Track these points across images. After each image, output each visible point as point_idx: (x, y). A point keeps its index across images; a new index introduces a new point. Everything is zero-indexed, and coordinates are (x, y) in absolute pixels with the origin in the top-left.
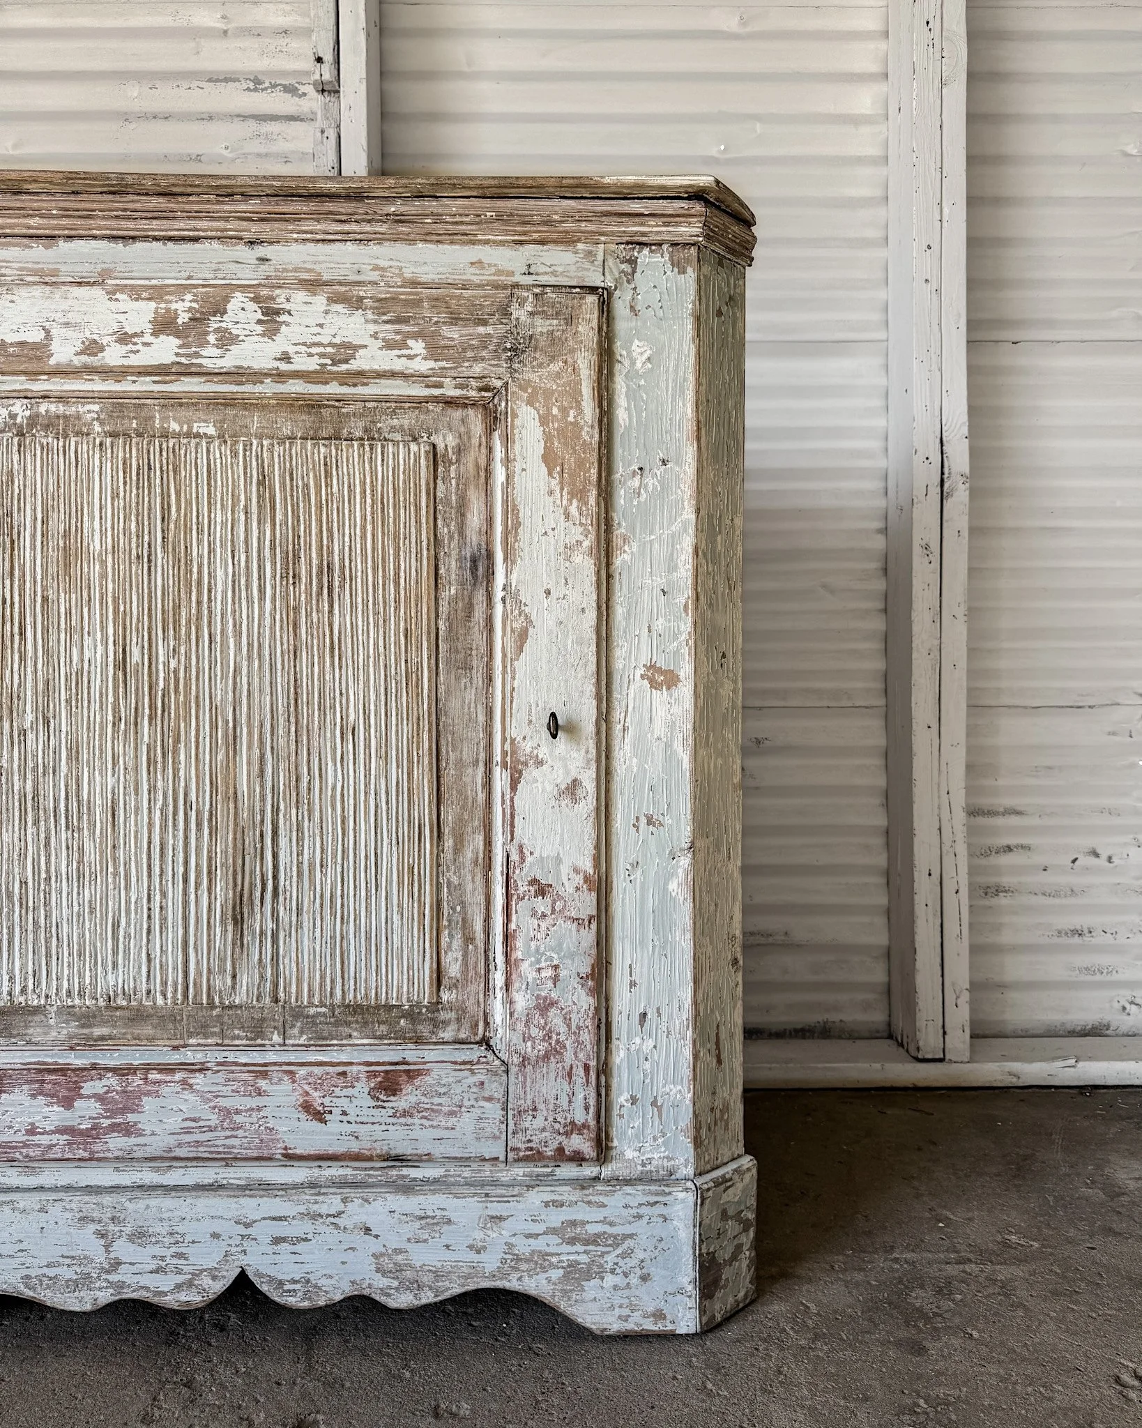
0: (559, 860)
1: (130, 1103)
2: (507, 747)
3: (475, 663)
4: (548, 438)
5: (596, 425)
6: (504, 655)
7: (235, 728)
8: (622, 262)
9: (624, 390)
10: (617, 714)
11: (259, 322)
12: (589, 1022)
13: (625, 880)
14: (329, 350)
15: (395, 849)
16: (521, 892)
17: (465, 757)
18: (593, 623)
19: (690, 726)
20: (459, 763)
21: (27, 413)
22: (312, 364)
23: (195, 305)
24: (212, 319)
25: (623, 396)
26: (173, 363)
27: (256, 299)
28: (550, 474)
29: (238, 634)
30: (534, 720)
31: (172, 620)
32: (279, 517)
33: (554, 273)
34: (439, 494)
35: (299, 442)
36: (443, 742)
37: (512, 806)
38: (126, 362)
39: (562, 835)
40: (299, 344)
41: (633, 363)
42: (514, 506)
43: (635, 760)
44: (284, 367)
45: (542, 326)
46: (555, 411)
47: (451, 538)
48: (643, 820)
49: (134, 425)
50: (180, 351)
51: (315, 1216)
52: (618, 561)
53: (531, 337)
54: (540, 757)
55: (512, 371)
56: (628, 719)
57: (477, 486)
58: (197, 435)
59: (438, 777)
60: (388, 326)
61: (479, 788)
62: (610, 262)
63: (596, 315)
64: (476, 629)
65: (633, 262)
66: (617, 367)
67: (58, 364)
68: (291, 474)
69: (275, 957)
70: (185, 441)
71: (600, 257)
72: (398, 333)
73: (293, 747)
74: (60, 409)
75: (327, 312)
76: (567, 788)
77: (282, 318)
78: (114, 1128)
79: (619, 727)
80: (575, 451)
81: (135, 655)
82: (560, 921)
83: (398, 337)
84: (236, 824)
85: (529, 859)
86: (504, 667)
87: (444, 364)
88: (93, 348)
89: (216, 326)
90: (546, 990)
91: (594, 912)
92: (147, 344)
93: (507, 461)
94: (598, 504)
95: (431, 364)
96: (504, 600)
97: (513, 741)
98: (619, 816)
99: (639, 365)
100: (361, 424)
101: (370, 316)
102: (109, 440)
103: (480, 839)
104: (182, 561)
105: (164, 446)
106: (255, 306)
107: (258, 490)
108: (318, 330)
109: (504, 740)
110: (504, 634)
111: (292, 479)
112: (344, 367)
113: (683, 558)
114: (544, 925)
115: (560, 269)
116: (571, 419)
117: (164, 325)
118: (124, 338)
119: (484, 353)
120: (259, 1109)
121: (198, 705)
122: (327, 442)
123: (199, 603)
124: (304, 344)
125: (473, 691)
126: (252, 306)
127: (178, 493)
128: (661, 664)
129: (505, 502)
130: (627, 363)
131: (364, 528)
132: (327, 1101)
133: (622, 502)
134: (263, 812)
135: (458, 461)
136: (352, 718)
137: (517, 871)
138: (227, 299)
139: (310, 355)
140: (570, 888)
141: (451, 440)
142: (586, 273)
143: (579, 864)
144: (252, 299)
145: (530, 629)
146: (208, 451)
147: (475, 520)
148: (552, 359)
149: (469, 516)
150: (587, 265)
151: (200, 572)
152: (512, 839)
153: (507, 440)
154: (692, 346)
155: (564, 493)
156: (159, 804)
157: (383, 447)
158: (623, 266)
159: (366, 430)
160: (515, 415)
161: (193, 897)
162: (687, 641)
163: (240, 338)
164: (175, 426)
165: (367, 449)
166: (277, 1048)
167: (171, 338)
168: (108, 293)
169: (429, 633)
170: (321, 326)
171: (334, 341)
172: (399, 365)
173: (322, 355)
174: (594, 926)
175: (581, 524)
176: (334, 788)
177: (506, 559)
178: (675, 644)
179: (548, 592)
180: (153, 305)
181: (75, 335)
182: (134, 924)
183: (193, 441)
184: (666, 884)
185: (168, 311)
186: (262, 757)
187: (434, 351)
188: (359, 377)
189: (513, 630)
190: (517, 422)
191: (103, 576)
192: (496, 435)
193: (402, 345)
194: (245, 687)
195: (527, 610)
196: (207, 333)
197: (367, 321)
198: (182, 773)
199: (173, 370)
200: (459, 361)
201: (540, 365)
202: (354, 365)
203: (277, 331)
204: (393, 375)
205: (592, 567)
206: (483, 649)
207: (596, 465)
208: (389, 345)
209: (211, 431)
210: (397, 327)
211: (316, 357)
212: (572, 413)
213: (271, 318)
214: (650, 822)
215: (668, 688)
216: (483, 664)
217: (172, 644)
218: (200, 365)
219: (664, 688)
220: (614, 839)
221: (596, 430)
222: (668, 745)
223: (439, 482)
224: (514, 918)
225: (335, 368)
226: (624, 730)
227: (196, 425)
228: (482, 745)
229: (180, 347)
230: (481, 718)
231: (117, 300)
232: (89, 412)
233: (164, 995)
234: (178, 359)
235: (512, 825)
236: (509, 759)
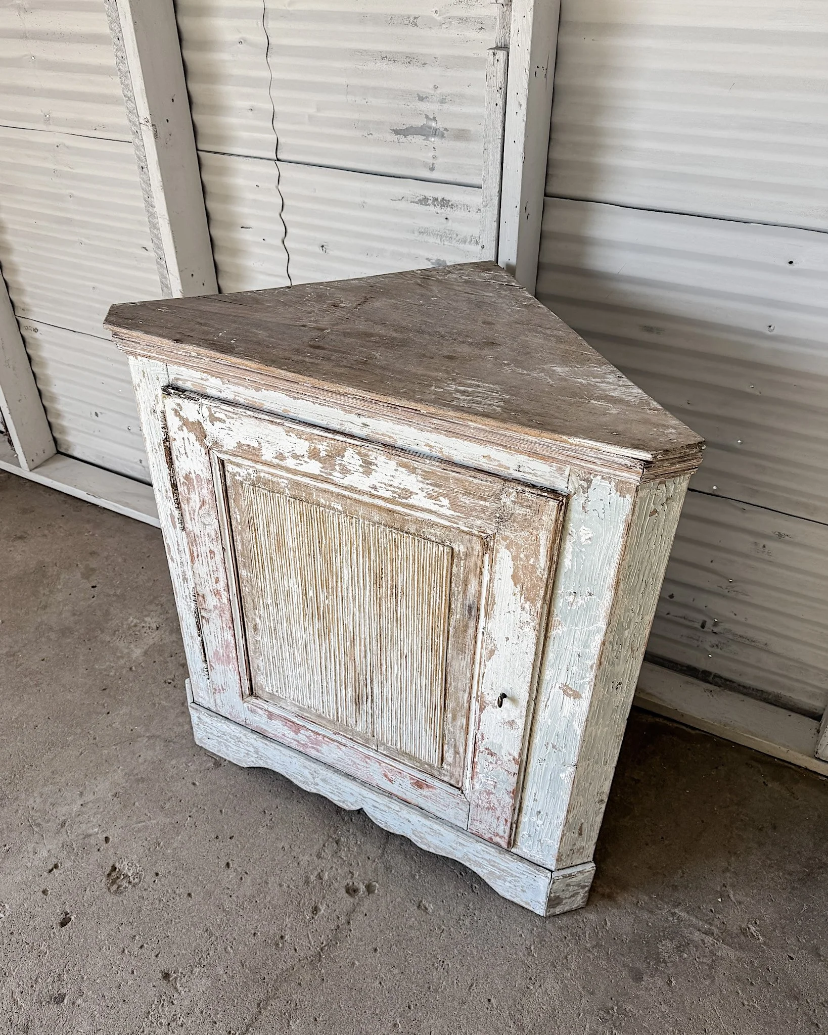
0: (501, 746)
1: (317, 743)
2: (479, 693)
4: (516, 568)
5: (547, 570)
7: (354, 635)
8: (581, 480)
9: (571, 550)
10: (542, 699)
11: (361, 466)
12: (509, 807)
13: (537, 763)
14: (397, 490)
15: (424, 708)
16: (481, 750)
17: (459, 686)
18: (532, 660)
19: (584, 719)
20: (456, 687)
21: (255, 475)
22: (388, 495)
23: (328, 448)
24: (338, 458)
25: (570, 553)
26: (319, 475)
27: (359, 454)
28: (515, 585)
29: (354, 600)
30: (494, 689)
31: (326, 584)
32: (372, 558)
33: (535, 475)
34: (453, 571)
35: (382, 527)
36: (449, 677)
37: (480, 717)
38: (297, 468)
39: (504, 739)
40: (382, 483)
41: (579, 537)
42: (493, 594)
43: (550, 721)
44: (373, 492)
45: (519, 510)
46: (522, 556)
47: (459, 593)
48: (550, 746)
49: (304, 495)
50: (323, 470)
51: (389, 808)
52: (553, 633)
53: (512, 514)
55: (499, 529)
57: (475, 575)
58: (333, 508)
59: (445, 690)
60: (430, 487)
61: (465, 702)
62: (573, 477)
63: (555, 512)
65: (589, 481)
66: (568, 537)
67: (266, 460)
68: (378, 541)
69: (373, 723)
70: (328, 511)
71: (567, 473)
72: (435, 491)
73: (379, 652)
74: (270, 478)
75: (396, 470)
76: (509, 722)
77: (373, 467)
78: (313, 748)
79: (543, 703)
80: (531, 579)
81: (311, 593)
82: (500, 769)
83: (434, 494)
84: (355, 671)
85: (486, 740)
86: (481, 661)
87: (459, 514)
88: (280, 456)
89: (340, 462)
90: (490, 788)
92: (307, 462)
93: (491, 571)
94: (542, 608)
95: (452, 513)
96: (483, 633)
97: (482, 693)
98: (538, 738)
99: (583, 540)
100: (414, 527)
101: (420, 479)
102: (292, 500)
103: (464, 721)
104: (328, 562)
105: (318, 510)
106: (359, 458)
107: (362, 543)
108: (392, 478)
109: (478, 690)
111: (378, 543)
112: (405, 501)
113: (594, 644)
114: (491, 766)
115: (539, 473)
116: (531, 562)
117: (314, 454)
118: (295, 456)
119: (483, 515)
120: (367, 767)
121: (338, 622)
122: (396, 532)
123: (337, 582)
124: (384, 484)
125: (465, 662)
126: (357, 457)
127: (325, 533)
128: (573, 687)
129: (488, 591)
130: (575, 536)
131: (413, 575)
132: (393, 778)
133: (561, 605)
134: (366, 671)
135: (465, 559)
136: (405, 651)
137: (480, 742)
138: (344, 450)
139: (387, 490)
140: (506, 759)
141: (462, 549)
142: (556, 480)
143: (512, 752)
144: (357, 453)
146: (338, 519)
147: (472, 589)
148: (524, 529)
149: (469, 587)
150: (558, 476)
151: (336, 569)
152: (478, 729)
153: (492, 561)
154: (621, 540)
155: (523, 596)
156: (324, 651)
157: (425, 542)
158: (582, 482)
159: (417, 530)
160: (498, 552)
161: (339, 689)
162: (589, 682)
163: (352, 472)
164: (322, 501)
165: (416, 541)
166: (374, 751)
167: (317, 462)
168: (286, 431)
169: (444, 632)
170: (393, 477)
171: (400, 486)
172: (435, 508)
173: (393, 492)
174: (516, 776)
175: (530, 614)
176: (397, 674)
177: (486, 616)
178: (582, 681)
179: (507, 639)
180: (307, 443)
181: (272, 448)
182: (317, 688)
183: (331, 512)
185: (315, 448)
186: (365, 651)
187: (454, 505)
188: (412, 507)
189: (486, 648)
190: (498, 555)
191: (295, 557)
192: (487, 556)
193: (436, 498)
194: (358, 622)
195: (495, 642)
196: (336, 465)
197: (418, 481)
198: (332, 644)
199: (319, 478)
200: (468, 515)
201: (516, 531)
202: (410, 501)
203: (371, 473)
204: (431, 512)
205: (534, 636)
207: (543, 589)
208: (429, 496)
209: (340, 508)
210: (435, 488)
211: (391, 492)
212: (532, 560)
213: (368, 466)
214: (554, 747)
215: (574, 699)
216: (471, 654)
217: (326, 594)
218: (332, 480)
219: (572, 697)
220: (533, 746)
221: (546, 573)
222: (570, 722)
223: (454, 566)
224: (477, 757)
225: (400, 500)
226: (546, 706)
227: (332, 503)
228: (467, 685)
229: (322, 468)
230: (469, 675)
231: (290, 436)
232: (283, 482)
233: (330, 716)
234: (322, 474)
235: (479, 725)
236: (479, 698)
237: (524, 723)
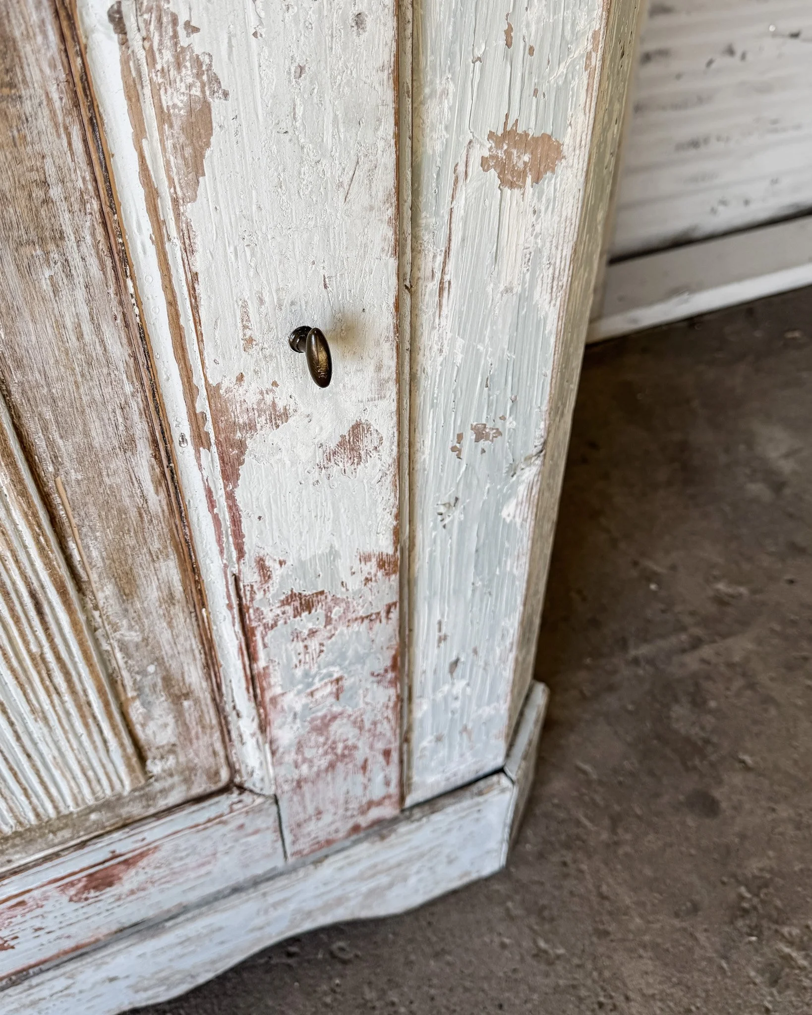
0: (333, 554)
2: (202, 404)
3: (65, 221)
6: (152, 195)
10: (431, 261)
12: (390, 713)
13: (435, 528)
16: (269, 618)
17: (98, 440)
18: (385, 54)
19: (568, 251)
30: (257, 335)
36: (32, 426)
37: (233, 507)
39: (336, 520)
43: (460, 342)
48: (470, 436)
54: (280, 406)
56: (450, 267)
59: (46, 499)
61: (149, 487)
64: (43, 122)
76: (341, 445)
79: (432, 286)
82: (342, 628)
85: (277, 572)
86: (158, 224)
90: (325, 706)
91: (395, 598)
97: (213, 392)
98: (428, 443)
109: (190, 392)
110: (140, 132)
114: (314, 644)
125: (80, 294)
128: (530, 126)
137: (259, 596)
140: (355, 584)
143: (369, 546)
145: (216, 104)
152: (241, 553)
162: (589, 57)
174: (395, 614)
178: (562, 69)
184: (498, 511)
189: (164, 117)
195: (197, 44)
206: (81, 178)
214: (480, 434)
215: (537, 180)
216: (89, 223)
219: (529, 180)
220: (419, 478)
222: (525, 298)
224: (261, 654)
226: (441, 290)
228: (135, 406)
230: (119, 351)
235: (238, 535)
236: (209, 427)
237: (394, 407)
